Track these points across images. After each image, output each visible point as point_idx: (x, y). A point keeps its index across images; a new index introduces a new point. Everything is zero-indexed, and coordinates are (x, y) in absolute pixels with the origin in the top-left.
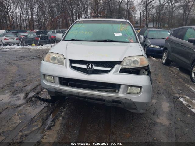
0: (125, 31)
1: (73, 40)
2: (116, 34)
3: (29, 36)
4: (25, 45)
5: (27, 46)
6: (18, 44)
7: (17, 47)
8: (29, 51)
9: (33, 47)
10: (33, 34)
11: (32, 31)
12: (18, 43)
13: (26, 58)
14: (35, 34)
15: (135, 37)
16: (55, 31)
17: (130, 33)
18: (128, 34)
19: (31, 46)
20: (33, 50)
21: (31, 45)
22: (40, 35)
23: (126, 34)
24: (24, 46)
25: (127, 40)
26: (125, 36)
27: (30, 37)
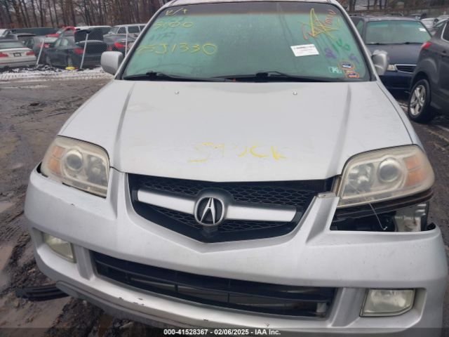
0: (327, 36)
1: (152, 77)
2: (298, 51)
3: (59, 43)
4: (49, 69)
5: (53, 72)
6: (32, 67)
7: (28, 75)
8: (58, 85)
9: (69, 74)
10: (68, 39)
11: (68, 29)
12: (32, 63)
13: (45, 109)
14: (73, 39)
15: (360, 58)
16: (124, 29)
17: (343, 45)
18: (339, 48)
19: (63, 71)
20: (70, 81)
21: (64, 68)
22: (86, 41)
23: (330, 46)
24: (47, 72)
25: (335, 70)
26: (328, 54)
27: (62, 48)
